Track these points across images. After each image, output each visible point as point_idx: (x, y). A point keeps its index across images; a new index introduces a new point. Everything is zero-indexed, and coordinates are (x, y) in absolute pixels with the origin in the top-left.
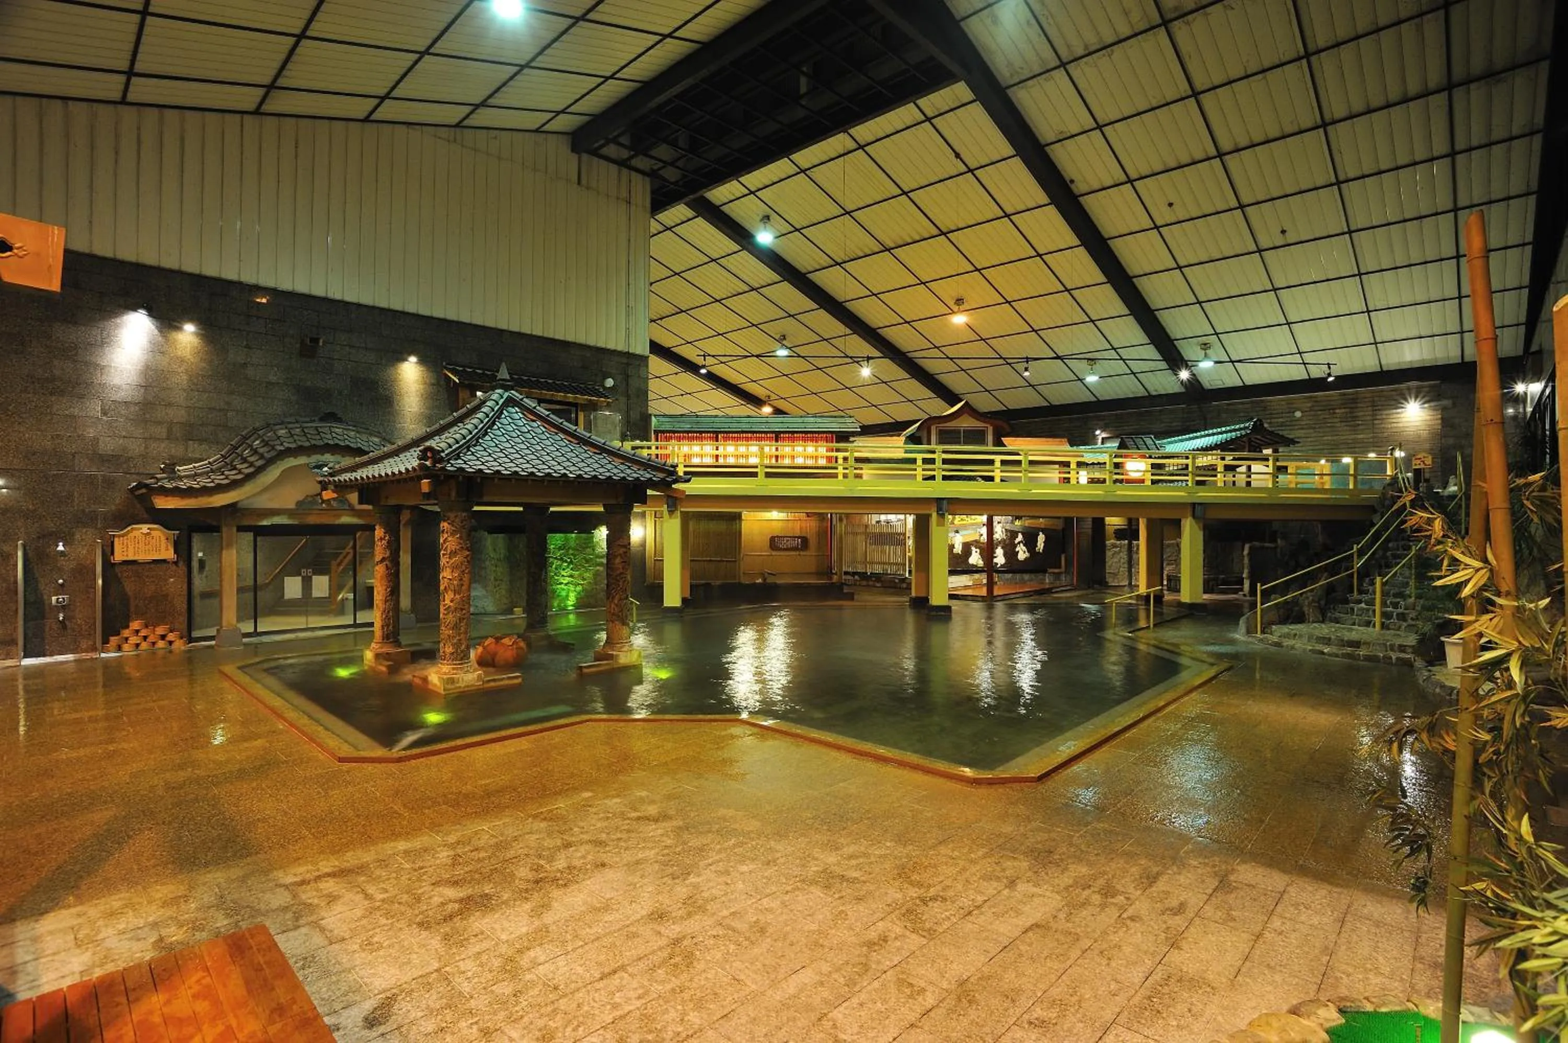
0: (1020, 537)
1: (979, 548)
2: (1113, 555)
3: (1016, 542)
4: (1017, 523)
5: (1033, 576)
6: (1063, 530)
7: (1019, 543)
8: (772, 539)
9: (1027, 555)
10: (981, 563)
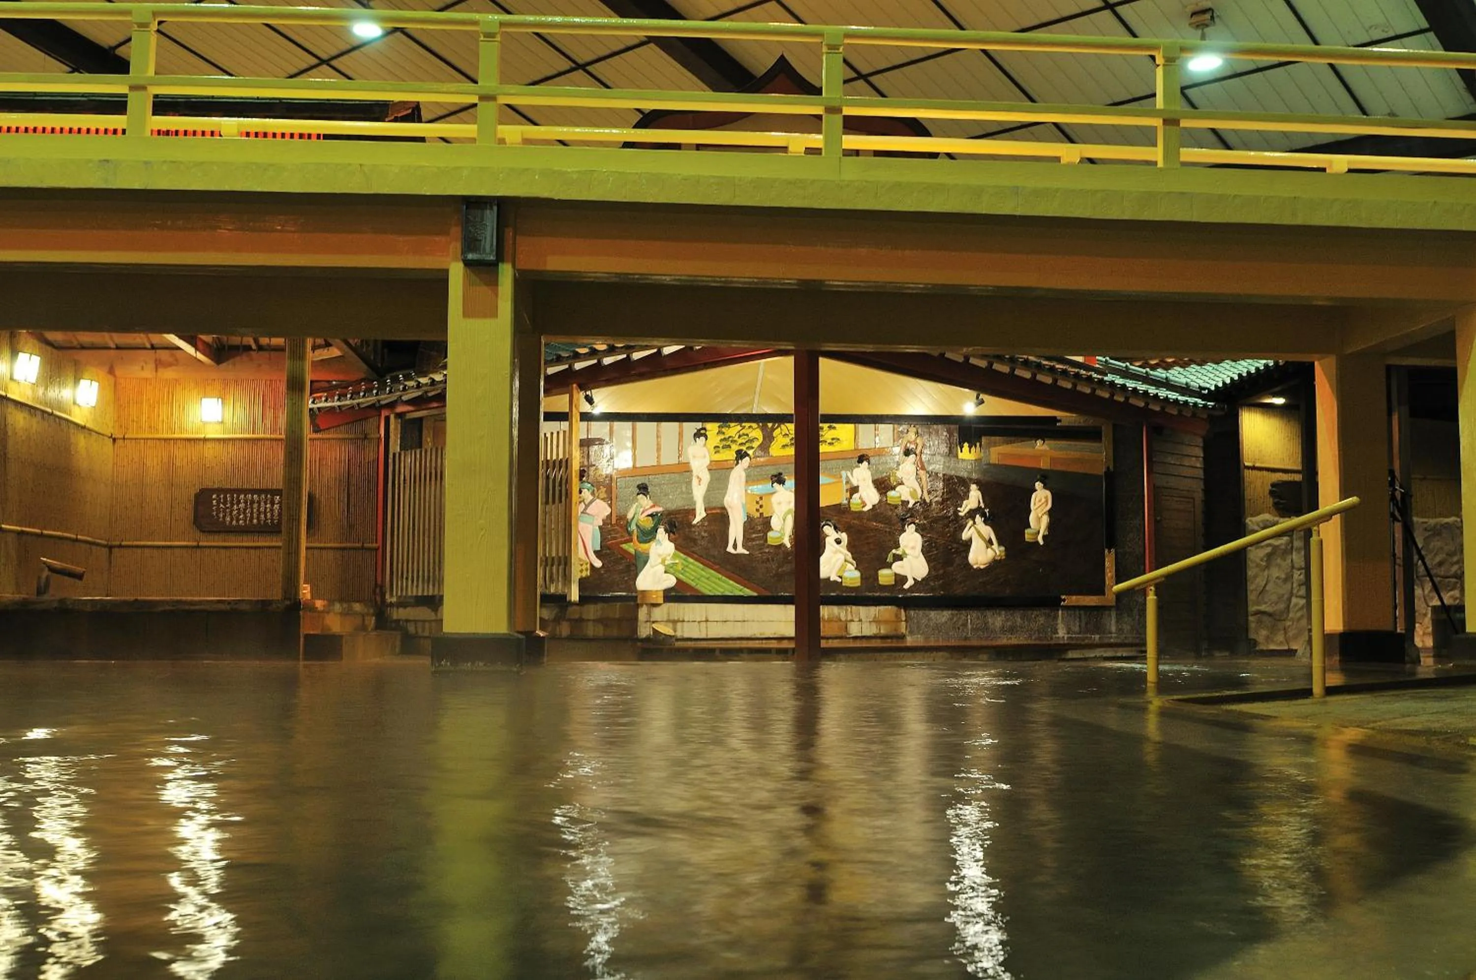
0: (974, 498)
1: (847, 529)
2: (1269, 556)
3: (963, 511)
4: (967, 454)
5: (1017, 618)
6: (1108, 474)
7: (972, 514)
8: (203, 497)
9: (997, 551)
10: (852, 576)
